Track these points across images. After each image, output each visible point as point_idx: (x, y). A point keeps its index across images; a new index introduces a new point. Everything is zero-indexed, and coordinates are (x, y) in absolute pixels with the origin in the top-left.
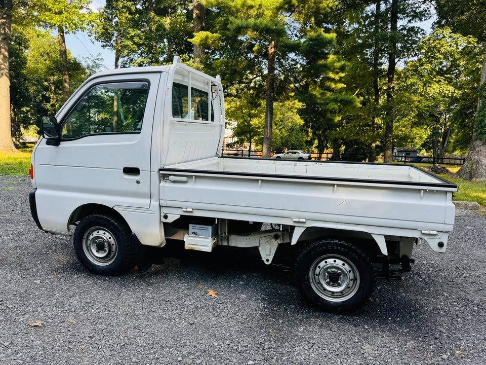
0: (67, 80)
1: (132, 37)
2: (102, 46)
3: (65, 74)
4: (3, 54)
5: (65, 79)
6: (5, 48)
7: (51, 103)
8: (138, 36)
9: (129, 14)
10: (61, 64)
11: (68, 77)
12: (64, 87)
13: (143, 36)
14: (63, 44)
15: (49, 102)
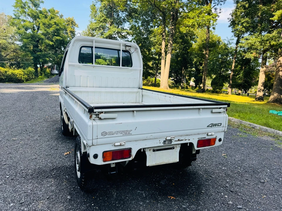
0: (208, 53)
1: (242, 23)
2: (232, 32)
3: (207, 50)
4: (170, 43)
5: (207, 52)
6: (171, 40)
7: (203, 66)
8: (246, 22)
9: (243, 9)
10: (206, 45)
11: (208, 51)
12: (206, 57)
13: (250, 21)
14: (208, 34)
15: (202, 66)
